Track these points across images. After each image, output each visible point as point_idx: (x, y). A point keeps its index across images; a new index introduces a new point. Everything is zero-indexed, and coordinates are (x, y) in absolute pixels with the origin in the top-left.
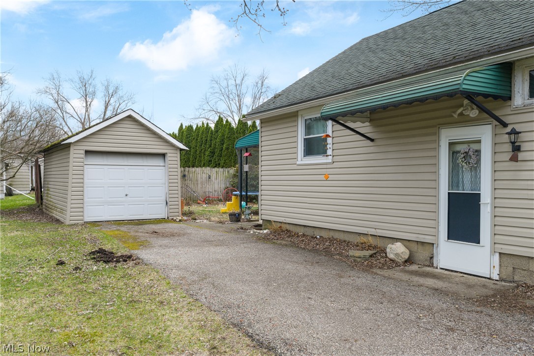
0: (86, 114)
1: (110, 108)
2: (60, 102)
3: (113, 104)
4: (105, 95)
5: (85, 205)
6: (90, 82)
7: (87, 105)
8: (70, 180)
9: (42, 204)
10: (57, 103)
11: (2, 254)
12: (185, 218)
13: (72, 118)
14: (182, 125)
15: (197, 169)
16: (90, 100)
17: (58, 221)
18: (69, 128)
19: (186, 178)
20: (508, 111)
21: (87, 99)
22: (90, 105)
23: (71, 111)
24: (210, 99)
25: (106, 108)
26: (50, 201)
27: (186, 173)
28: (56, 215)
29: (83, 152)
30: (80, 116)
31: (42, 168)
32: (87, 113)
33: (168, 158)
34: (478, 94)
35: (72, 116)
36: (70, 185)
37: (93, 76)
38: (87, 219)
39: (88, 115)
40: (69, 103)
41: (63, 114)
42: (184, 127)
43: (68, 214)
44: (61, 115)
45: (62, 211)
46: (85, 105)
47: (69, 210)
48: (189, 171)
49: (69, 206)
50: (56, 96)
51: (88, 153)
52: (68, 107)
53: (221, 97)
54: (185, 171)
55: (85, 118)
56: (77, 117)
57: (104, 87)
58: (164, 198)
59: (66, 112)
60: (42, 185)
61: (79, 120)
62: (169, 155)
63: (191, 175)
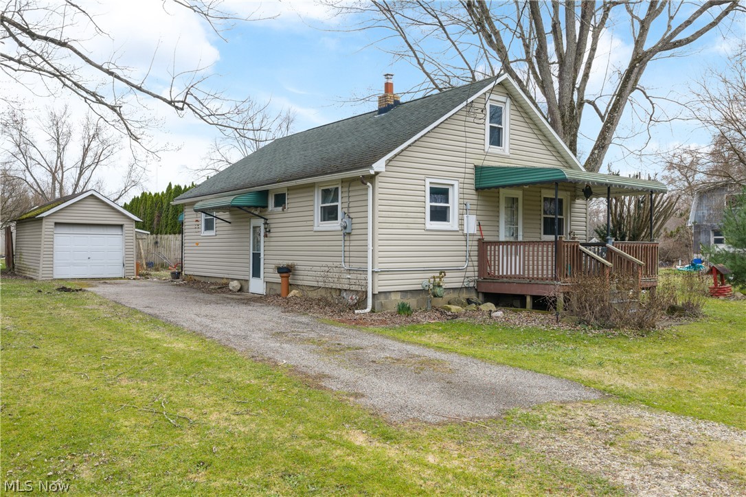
0: (57, 161)
1: (90, 154)
2: (22, 146)
3: (95, 149)
4: (84, 138)
5: (54, 265)
6: (63, 120)
7: (59, 149)
8: (42, 246)
9: (13, 268)
10: (19, 146)
11: (2, 290)
12: (138, 277)
13: (39, 166)
14: (170, 184)
15: (170, 236)
16: (63, 143)
17: (31, 279)
18: (34, 179)
19: (159, 245)
20: (267, 213)
21: (60, 141)
22: (63, 149)
23: (38, 158)
24: (221, 146)
25: (85, 155)
26: (23, 264)
27: (159, 240)
28: (28, 274)
29: (54, 224)
30: (49, 164)
31: (14, 235)
32: (59, 160)
33: (125, 228)
34: (244, 206)
35: (39, 164)
36: (42, 249)
37: (68, 113)
38: (56, 277)
39: (61, 163)
40: (34, 147)
41: (26, 161)
42: (173, 187)
43: (41, 272)
44: (24, 162)
45: (35, 271)
46: (56, 149)
47: (41, 269)
48: (161, 238)
49: (41, 266)
50: (17, 137)
51: (57, 224)
52: (33, 152)
53: (234, 144)
54: (157, 238)
55: (56, 167)
56: (46, 166)
57: (82, 127)
58: (121, 261)
59: (31, 158)
60: (14, 250)
61: (49, 169)
62: (125, 226)
63: (164, 242)
